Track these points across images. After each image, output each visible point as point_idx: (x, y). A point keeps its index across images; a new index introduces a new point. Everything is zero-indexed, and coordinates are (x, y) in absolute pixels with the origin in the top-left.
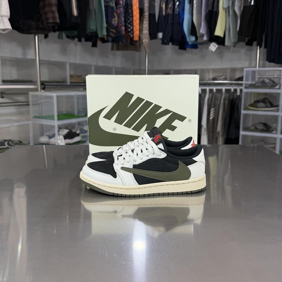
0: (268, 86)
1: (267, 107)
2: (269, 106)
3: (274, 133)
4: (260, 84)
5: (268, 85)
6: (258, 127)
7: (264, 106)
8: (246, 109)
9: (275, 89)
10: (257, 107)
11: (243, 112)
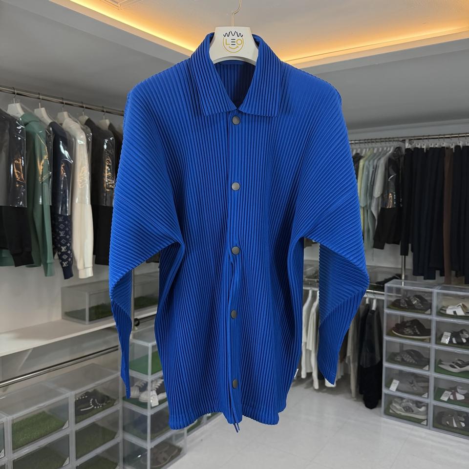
0: (417, 309)
1: (416, 334)
2: (419, 333)
3: (425, 370)
4: (406, 305)
5: (416, 307)
6: (405, 359)
7: (413, 333)
8: (388, 334)
9: (424, 313)
10: (403, 333)
11: (386, 338)
